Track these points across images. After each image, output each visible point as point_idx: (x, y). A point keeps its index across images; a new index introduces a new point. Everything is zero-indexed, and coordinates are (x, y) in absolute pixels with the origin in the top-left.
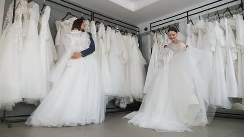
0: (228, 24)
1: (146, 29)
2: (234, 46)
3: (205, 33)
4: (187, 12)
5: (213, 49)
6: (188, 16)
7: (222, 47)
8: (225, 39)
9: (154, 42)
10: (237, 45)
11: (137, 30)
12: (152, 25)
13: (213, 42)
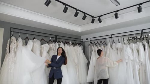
0: (135, 47)
1: (87, 39)
2: (138, 61)
3: (122, 50)
4: (112, 35)
5: (127, 61)
6: (112, 37)
7: (132, 61)
8: (133, 56)
9: (92, 50)
10: (139, 61)
11: (82, 41)
12: (91, 39)
13: (127, 58)
